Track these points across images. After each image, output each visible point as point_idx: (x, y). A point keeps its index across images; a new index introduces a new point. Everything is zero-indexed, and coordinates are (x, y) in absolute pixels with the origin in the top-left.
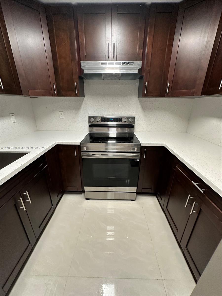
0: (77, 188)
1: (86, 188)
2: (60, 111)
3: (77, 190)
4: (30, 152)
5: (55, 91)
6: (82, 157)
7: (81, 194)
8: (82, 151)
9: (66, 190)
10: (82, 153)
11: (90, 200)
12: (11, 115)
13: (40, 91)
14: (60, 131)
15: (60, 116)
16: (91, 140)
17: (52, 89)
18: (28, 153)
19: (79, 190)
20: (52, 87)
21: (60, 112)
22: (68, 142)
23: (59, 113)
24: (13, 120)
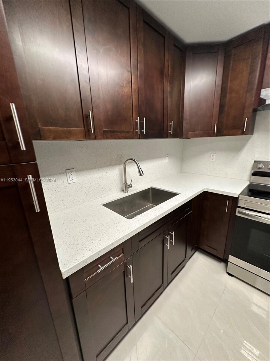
0: (216, 251)
1: (232, 259)
2: (213, 152)
3: (216, 255)
4: (180, 194)
5: (215, 130)
6: (236, 215)
7: (221, 262)
8: (238, 206)
9: (201, 247)
10: (237, 208)
11: (233, 278)
12: (167, 156)
13: (199, 132)
14: (207, 175)
15: (211, 158)
16: (250, 194)
17: (213, 129)
18: (178, 194)
19: (218, 256)
20: (213, 127)
21: (212, 154)
22: (220, 191)
23: (210, 156)
24: (166, 160)
